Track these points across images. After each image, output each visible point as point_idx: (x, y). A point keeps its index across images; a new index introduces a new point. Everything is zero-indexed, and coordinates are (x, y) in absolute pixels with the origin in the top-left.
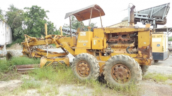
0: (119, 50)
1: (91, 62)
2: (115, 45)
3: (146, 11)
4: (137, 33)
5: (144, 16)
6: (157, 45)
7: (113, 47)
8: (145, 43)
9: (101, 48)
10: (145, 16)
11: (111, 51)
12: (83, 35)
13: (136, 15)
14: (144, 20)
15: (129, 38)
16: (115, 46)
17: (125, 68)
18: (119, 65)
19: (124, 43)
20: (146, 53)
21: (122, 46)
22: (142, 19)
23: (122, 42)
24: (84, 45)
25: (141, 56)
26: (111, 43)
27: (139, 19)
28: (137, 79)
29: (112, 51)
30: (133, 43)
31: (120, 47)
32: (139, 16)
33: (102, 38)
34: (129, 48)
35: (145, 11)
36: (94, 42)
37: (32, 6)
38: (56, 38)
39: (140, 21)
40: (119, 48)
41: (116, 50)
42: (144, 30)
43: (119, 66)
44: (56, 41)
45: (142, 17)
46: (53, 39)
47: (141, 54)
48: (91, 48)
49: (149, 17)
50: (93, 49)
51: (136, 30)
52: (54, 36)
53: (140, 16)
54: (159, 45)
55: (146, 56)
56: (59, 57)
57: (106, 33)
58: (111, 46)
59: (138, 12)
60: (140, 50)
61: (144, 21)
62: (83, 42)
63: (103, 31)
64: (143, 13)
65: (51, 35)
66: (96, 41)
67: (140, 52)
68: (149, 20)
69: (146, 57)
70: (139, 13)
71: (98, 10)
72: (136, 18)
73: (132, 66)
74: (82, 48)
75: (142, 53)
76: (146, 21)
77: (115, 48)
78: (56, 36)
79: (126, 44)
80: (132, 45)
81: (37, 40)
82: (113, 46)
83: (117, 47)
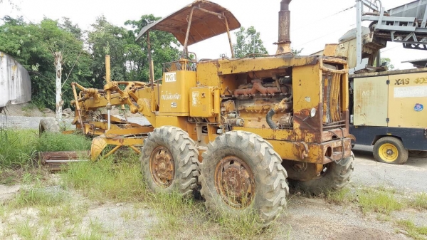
0: (257, 119)
1: (174, 150)
2: (249, 106)
3: (411, 7)
4: (289, 71)
5: (401, 24)
6: (416, 107)
7: (244, 111)
8: (309, 100)
9: (208, 113)
10: (405, 24)
11: (237, 123)
12: (170, 81)
13: (380, 22)
14: (404, 34)
15: (278, 85)
16: (249, 109)
17: (245, 168)
18: (232, 158)
19: (268, 101)
20: (311, 129)
21: (263, 110)
22: (398, 33)
23: (263, 97)
24: (172, 106)
25: (300, 137)
26: (241, 100)
27: (388, 32)
28: (265, 200)
29: (238, 121)
30: (283, 101)
31: (258, 111)
32: (388, 23)
33: (210, 87)
34: (272, 113)
35: (406, 8)
36: (194, 99)
37: (142, 17)
38: (130, 88)
39: (391, 40)
40: (257, 115)
41: (250, 118)
42: (304, 63)
43: (232, 162)
44: (130, 97)
45: (396, 27)
46: (121, 93)
47: (298, 132)
48: (189, 113)
49: (419, 26)
50: (191, 115)
51: (287, 64)
52: (126, 85)
53: (392, 23)
54: (422, 106)
55: (312, 135)
56: (137, 135)
57: (223, 73)
58: (240, 109)
59: (386, 14)
60: (298, 120)
61: (404, 38)
62: (170, 97)
63: (215, 70)
64: (400, 15)
65: (116, 82)
66: (198, 95)
67: (296, 125)
68: (417, 34)
69: (312, 138)
70: (388, 16)
71: (216, 14)
72: (381, 31)
73: (255, 161)
74: (168, 114)
75: (301, 128)
76: (408, 37)
77: (249, 115)
78: (131, 83)
79: (272, 104)
80: (282, 105)
81: (99, 95)
82: (243, 108)
83: (253, 112)
